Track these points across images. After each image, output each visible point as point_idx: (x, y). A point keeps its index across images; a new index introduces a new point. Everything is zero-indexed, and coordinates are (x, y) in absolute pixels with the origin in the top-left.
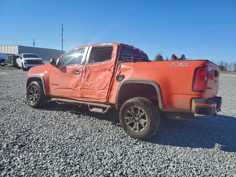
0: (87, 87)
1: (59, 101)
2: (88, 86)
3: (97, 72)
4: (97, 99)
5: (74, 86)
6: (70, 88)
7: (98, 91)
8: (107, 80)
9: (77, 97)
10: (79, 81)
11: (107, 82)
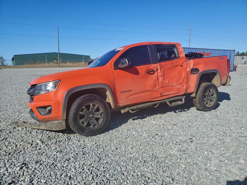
0: (165, 85)
1: (133, 110)
2: (166, 83)
3: (170, 69)
4: (176, 93)
5: (152, 87)
6: (148, 90)
7: (177, 86)
8: (183, 75)
9: (155, 98)
10: (156, 81)
11: (183, 76)
